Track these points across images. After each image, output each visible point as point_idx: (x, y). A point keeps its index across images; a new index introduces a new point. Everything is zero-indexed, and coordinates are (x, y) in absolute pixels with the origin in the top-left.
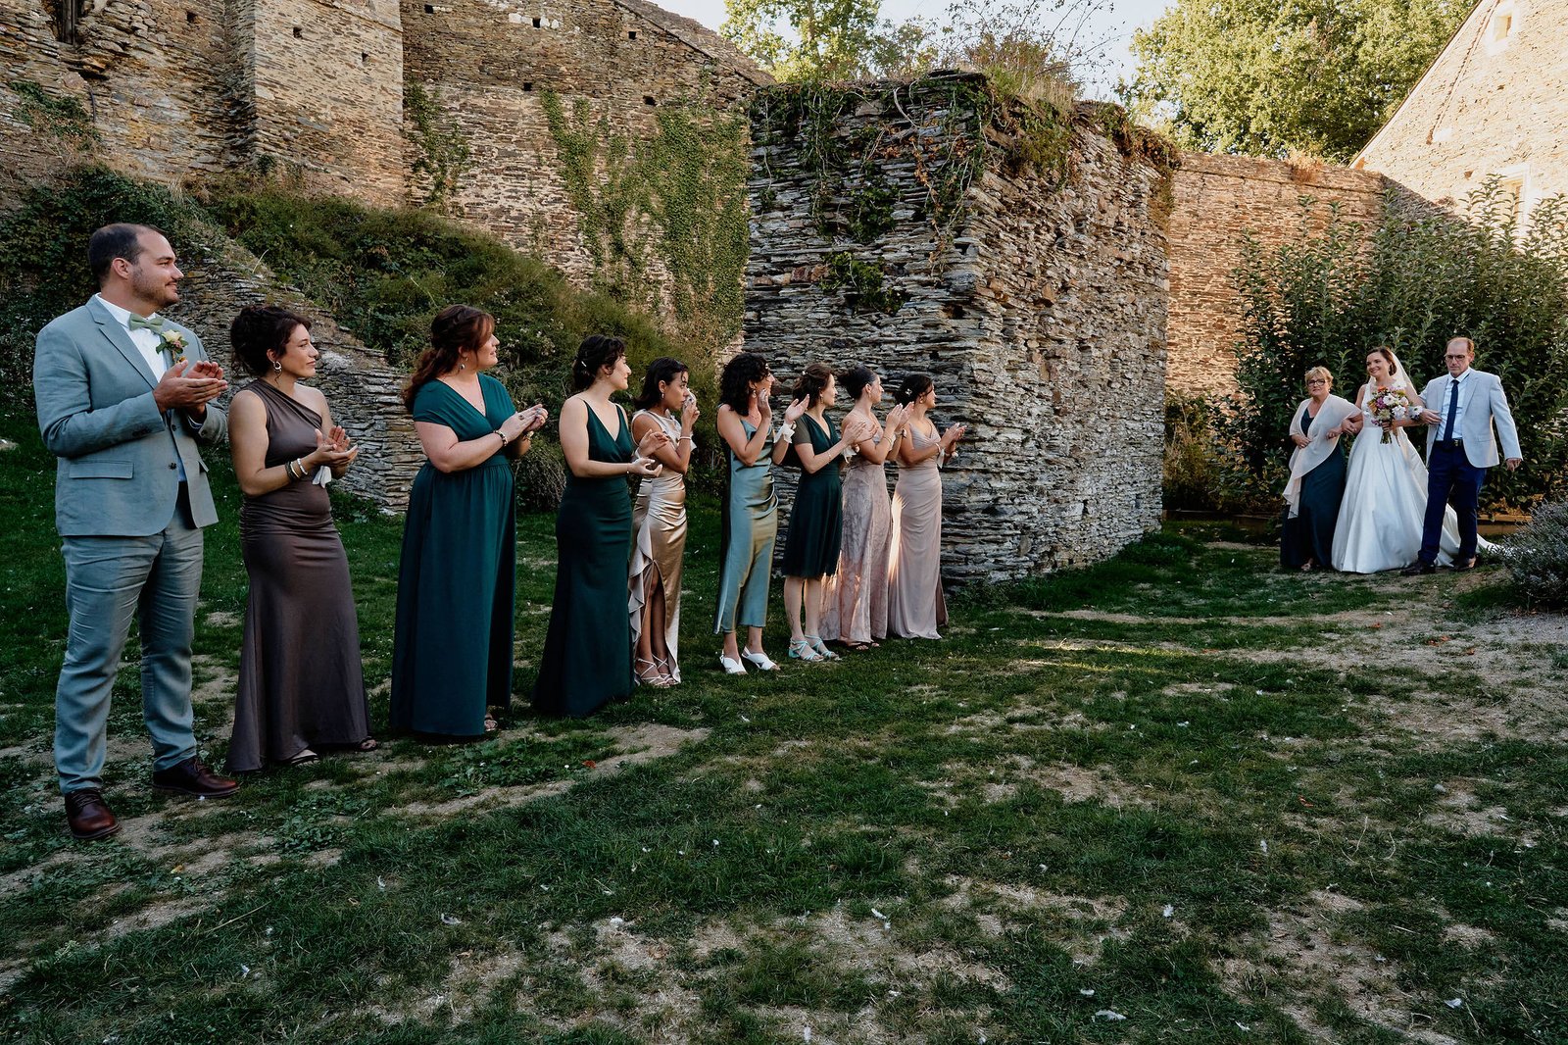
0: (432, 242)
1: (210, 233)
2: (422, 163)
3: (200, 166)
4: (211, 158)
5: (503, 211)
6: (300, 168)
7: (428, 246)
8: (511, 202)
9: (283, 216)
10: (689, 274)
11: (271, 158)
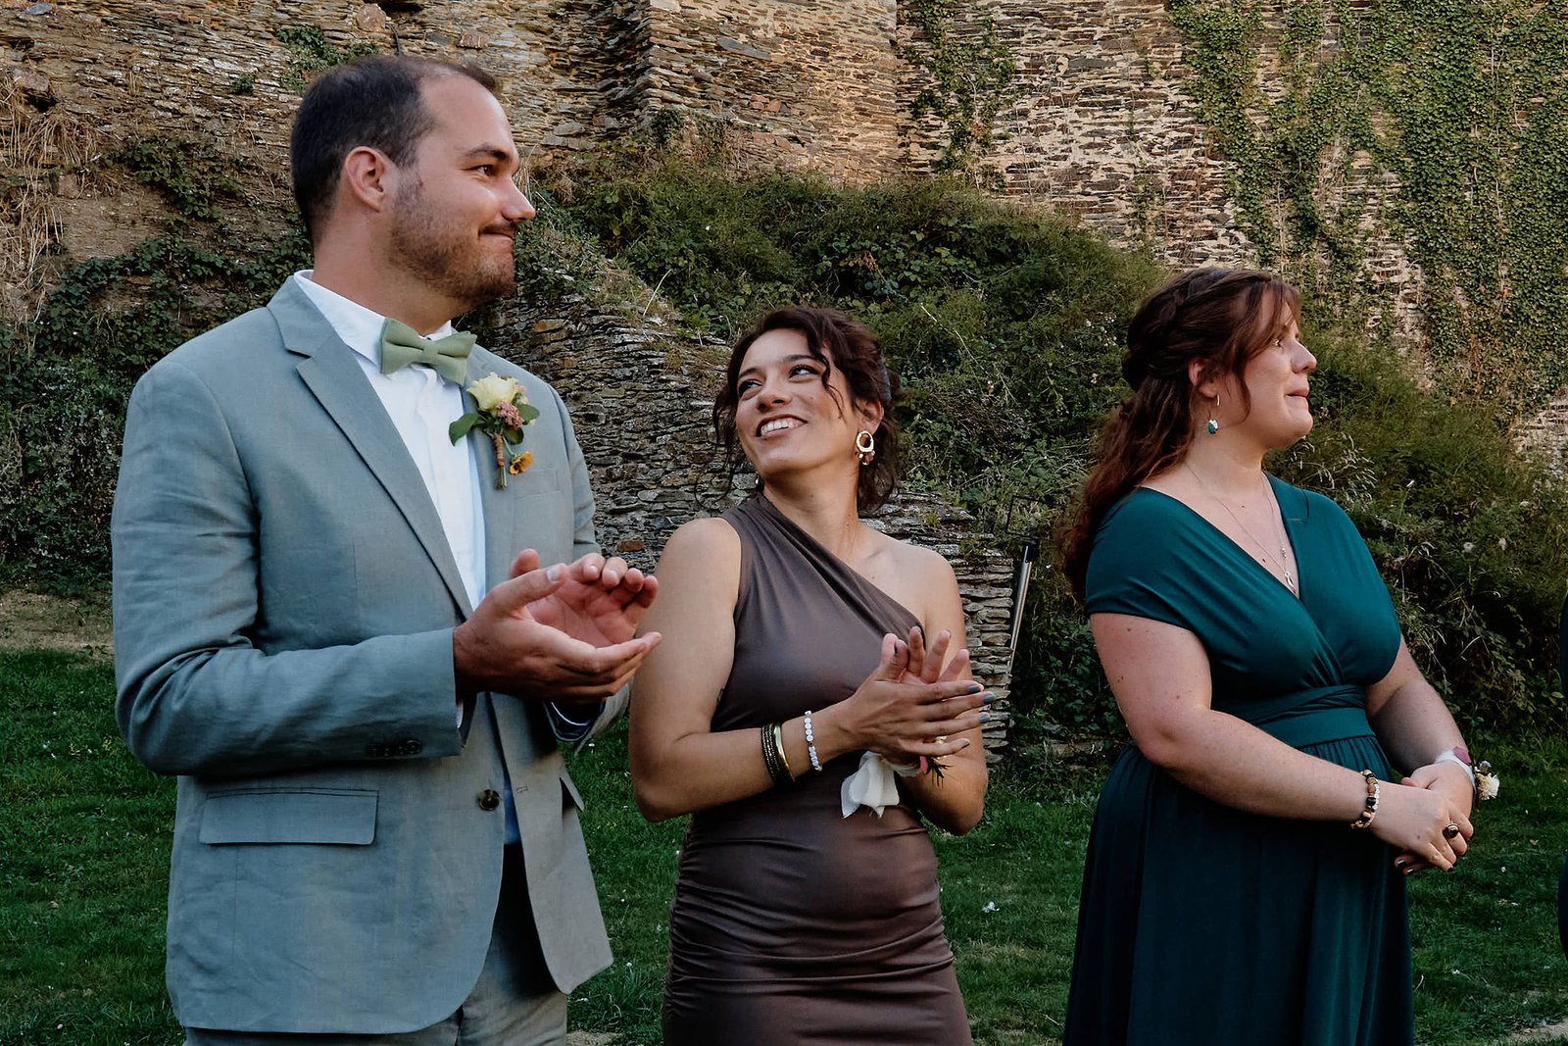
0: (955, 237)
1: (574, 251)
2: (929, 99)
3: (559, 141)
4: (577, 126)
5: (1078, 173)
6: (720, 127)
7: (949, 245)
8: (1093, 155)
9: (694, 213)
10: (1457, 265)
11: (673, 114)
